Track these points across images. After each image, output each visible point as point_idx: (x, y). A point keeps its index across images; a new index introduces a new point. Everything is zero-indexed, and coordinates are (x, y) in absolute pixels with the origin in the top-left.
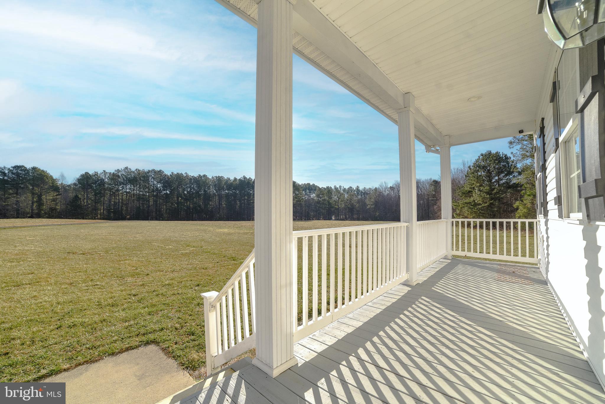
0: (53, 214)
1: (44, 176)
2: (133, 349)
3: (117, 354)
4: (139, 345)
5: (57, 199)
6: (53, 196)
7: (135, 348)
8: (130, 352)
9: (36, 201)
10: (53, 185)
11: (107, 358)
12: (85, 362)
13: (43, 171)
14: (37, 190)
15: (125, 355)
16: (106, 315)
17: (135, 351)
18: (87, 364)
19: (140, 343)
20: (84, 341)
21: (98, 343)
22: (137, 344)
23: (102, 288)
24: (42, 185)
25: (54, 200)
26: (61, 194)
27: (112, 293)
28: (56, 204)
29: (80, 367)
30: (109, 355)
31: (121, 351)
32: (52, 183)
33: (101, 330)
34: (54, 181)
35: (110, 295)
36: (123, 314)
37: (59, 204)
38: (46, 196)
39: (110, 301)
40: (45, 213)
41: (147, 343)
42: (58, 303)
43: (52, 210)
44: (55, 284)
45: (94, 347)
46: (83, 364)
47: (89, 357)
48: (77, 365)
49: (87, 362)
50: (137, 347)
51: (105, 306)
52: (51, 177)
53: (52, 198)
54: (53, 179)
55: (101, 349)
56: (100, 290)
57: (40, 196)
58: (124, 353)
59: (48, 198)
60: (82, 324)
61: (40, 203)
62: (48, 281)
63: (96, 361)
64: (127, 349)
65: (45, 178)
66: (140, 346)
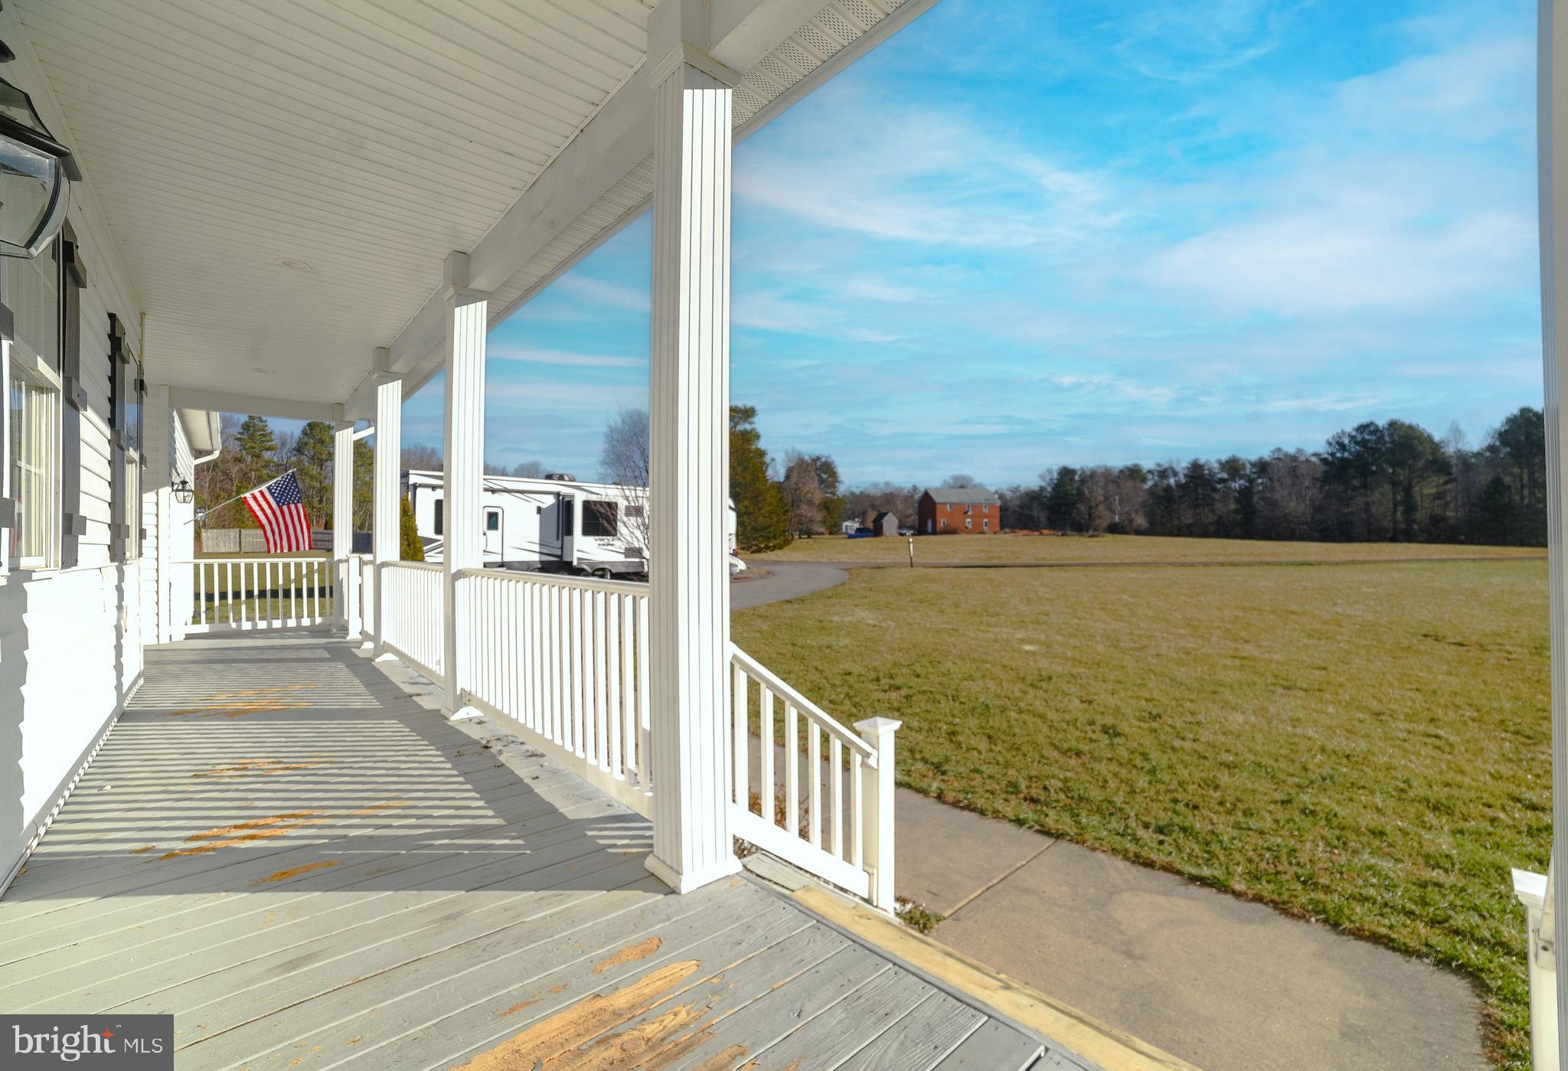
0: (1439, 532)
1: (1414, 438)
2: (1394, 949)
3: (1343, 932)
4: (1418, 951)
5: (1445, 492)
6: (1437, 486)
7: (1399, 950)
8: (1381, 949)
9: (1401, 502)
10: (1435, 459)
11: (1320, 925)
12: (1272, 901)
13: (1410, 427)
14: (1402, 474)
15: (1363, 948)
16: (1393, 824)
17: (1397, 958)
18: (1275, 908)
19: (1424, 949)
20: (1303, 858)
21: (1324, 880)
22: (1413, 944)
23: (1447, 748)
24: (1411, 462)
25: (1439, 496)
26: (1455, 480)
27: (1462, 772)
28: (1446, 506)
29: (1260, 906)
30: (1326, 921)
31: (1358, 934)
32: (1433, 454)
33: (1355, 852)
34: (1436, 447)
35: (1449, 777)
36: (1444, 843)
37: (1452, 505)
38: (1421, 488)
39: (1439, 793)
40: (1422, 530)
41: (1445, 963)
42: (1323, 750)
43: (1436, 520)
44: (1349, 704)
45: (1309, 883)
46: (1266, 904)
47: (1285, 897)
48: (1258, 899)
49: (1275, 904)
50: (1407, 952)
51: (1413, 800)
52: (1429, 438)
53: (1433, 491)
54: (1434, 443)
55: (1321, 896)
56: (1435, 753)
57: (1408, 489)
58: (1361, 944)
59: (1426, 490)
60: (1330, 818)
61: (1410, 506)
62: (1337, 694)
63: (1293, 915)
64: (1376, 939)
65: (1416, 442)
66: (1419, 956)
